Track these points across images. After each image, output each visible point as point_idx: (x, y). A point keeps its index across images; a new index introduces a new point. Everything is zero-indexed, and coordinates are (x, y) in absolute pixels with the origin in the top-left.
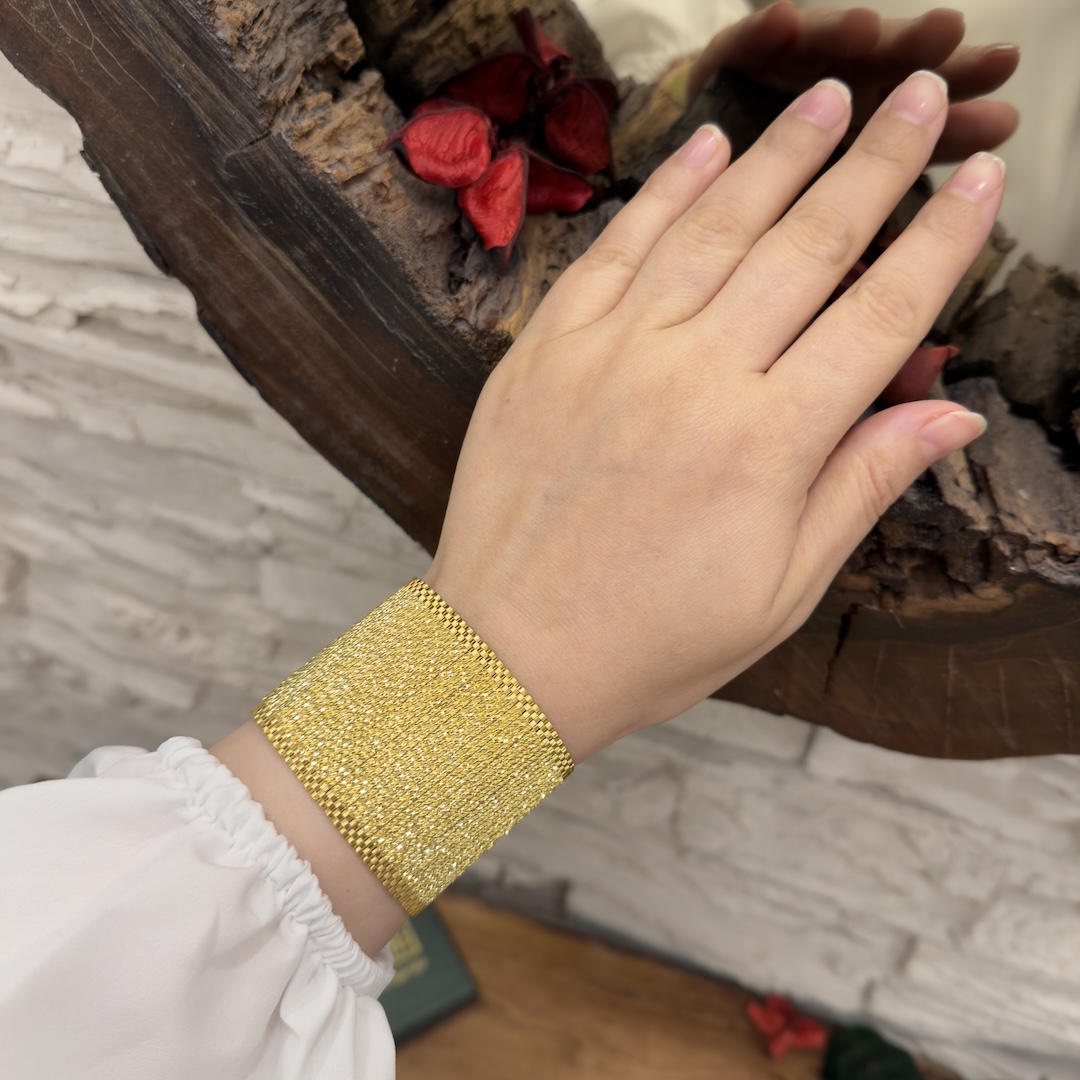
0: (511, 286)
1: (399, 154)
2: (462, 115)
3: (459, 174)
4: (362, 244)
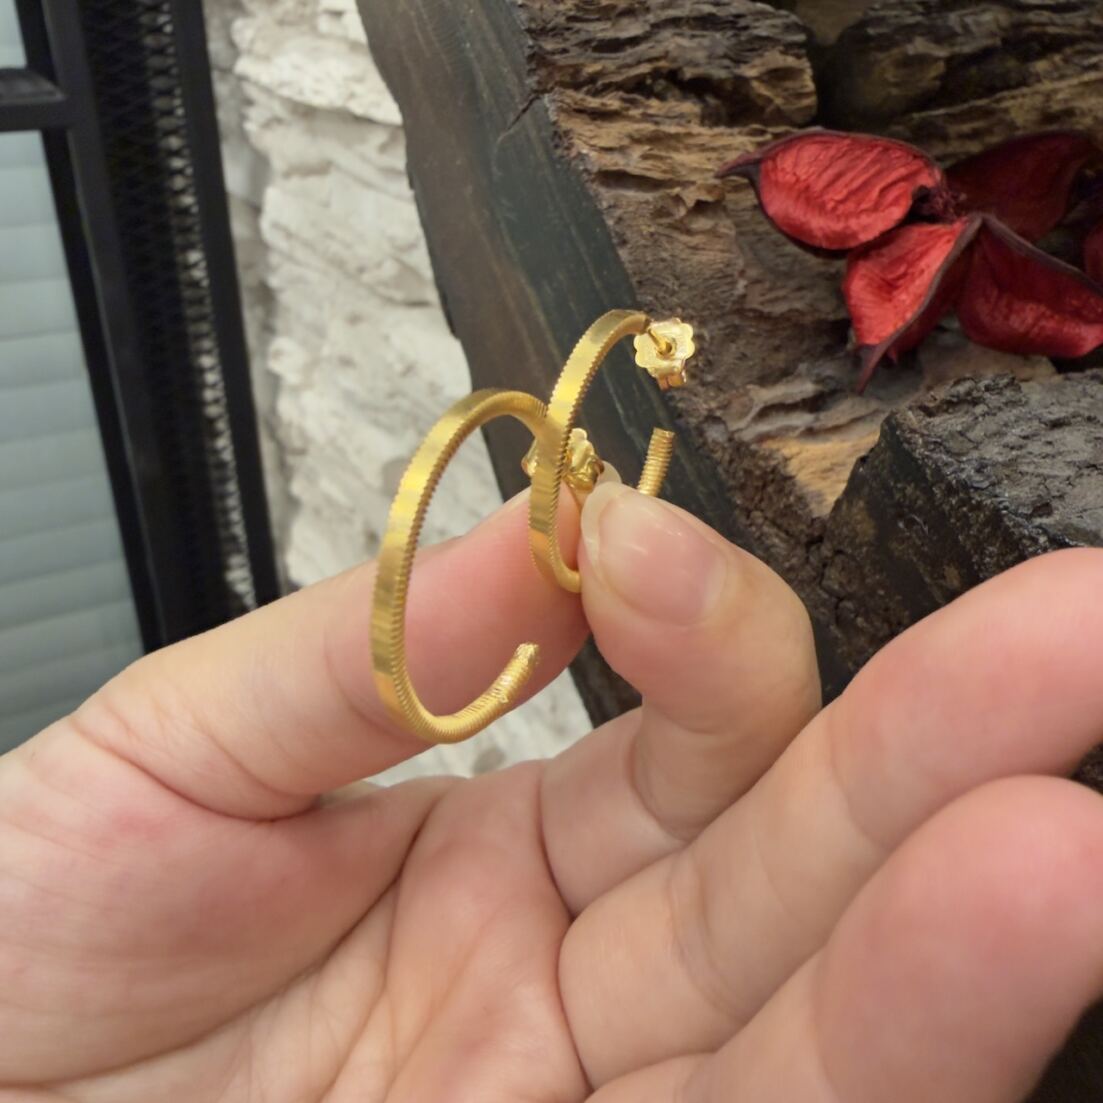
0: (861, 411)
1: (753, 184)
2: (886, 149)
3: (838, 226)
4: (605, 273)
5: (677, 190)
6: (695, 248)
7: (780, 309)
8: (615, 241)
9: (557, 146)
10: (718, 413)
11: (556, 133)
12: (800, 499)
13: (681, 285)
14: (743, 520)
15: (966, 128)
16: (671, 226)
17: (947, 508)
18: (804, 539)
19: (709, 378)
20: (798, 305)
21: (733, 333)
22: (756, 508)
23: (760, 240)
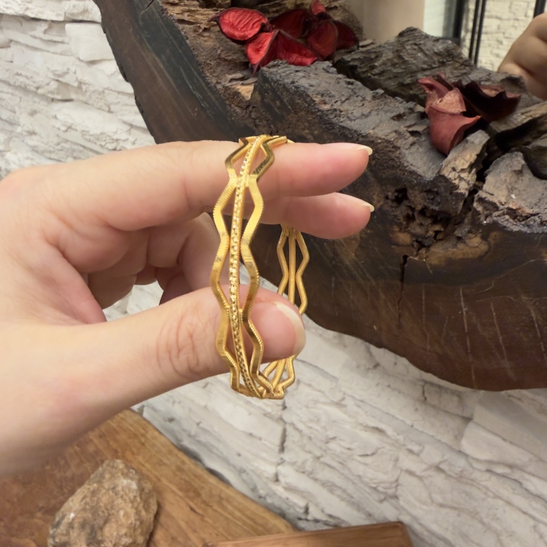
1: (218, 24)
2: (252, 13)
3: (243, 34)
4: (183, 48)
5: (198, 25)
6: (205, 41)
7: (229, 58)
8: (185, 38)
9: (163, 13)
10: (219, 81)
11: (162, 10)
12: (243, 97)
13: (204, 50)
14: (229, 108)
15: (274, 9)
16: (198, 35)
17: (274, 87)
18: (245, 107)
19: (215, 75)
20: (234, 57)
21: (218, 65)
22: (232, 103)
23: (221, 41)
